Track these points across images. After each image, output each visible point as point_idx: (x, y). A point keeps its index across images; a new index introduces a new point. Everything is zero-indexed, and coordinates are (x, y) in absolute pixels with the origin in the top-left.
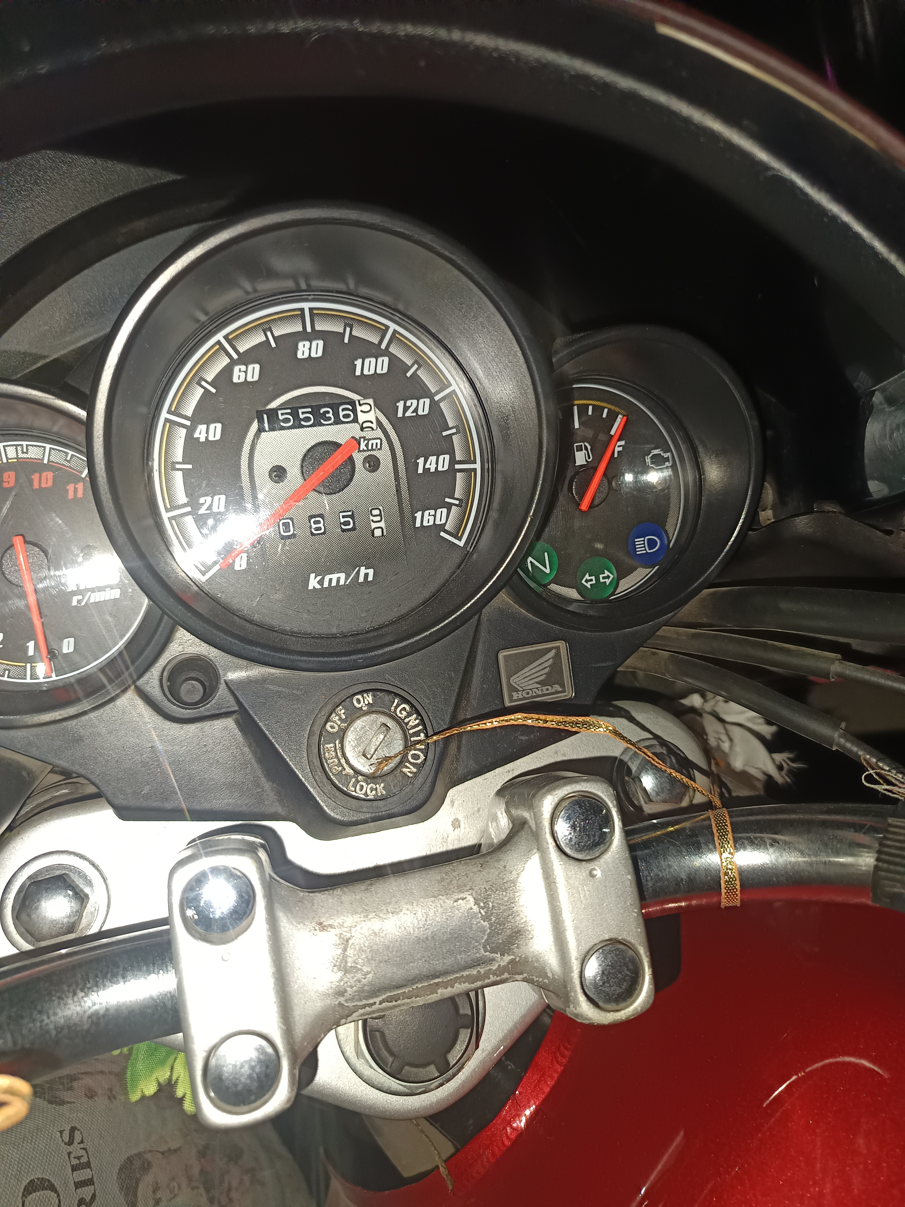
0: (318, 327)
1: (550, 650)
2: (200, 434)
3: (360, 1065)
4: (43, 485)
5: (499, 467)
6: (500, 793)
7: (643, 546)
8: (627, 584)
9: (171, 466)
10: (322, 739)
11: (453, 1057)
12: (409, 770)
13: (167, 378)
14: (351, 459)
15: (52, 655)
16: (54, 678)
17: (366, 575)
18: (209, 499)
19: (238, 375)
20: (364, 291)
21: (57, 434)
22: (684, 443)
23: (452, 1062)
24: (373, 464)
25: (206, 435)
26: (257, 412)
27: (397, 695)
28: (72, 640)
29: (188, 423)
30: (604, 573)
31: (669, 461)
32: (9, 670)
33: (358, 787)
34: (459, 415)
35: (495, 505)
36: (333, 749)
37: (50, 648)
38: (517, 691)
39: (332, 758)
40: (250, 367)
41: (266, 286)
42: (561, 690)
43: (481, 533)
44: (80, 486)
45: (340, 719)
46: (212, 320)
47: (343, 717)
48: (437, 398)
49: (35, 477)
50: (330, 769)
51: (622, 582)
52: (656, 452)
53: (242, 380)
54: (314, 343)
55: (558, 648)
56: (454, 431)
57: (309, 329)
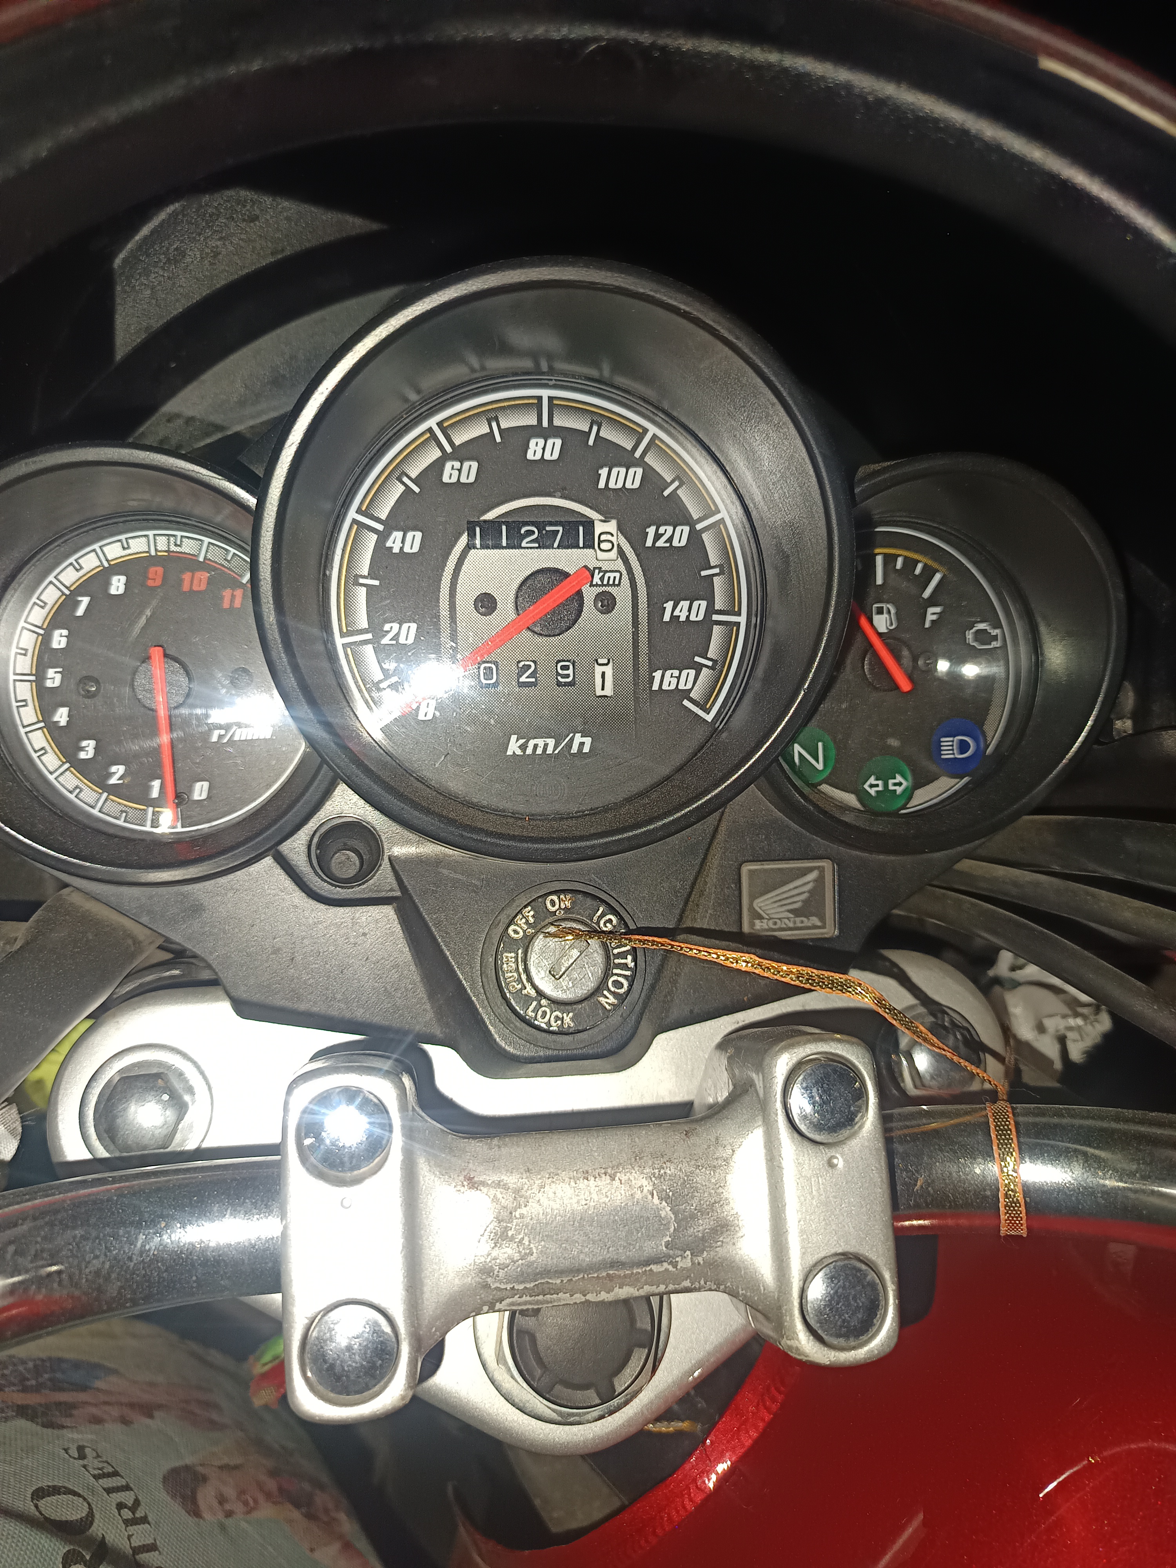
0: (557, 422)
1: (811, 870)
2: (394, 543)
3: (501, 1375)
4: (195, 588)
5: (770, 623)
6: (722, 1046)
7: (951, 748)
8: (924, 797)
9: (353, 580)
10: (502, 945)
11: (620, 1383)
12: (608, 1000)
13: (361, 468)
14: (579, 594)
15: (181, 799)
16: (180, 829)
17: (582, 744)
18: (396, 626)
19: (449, 474)
20: (620, 380)
21: (219, 526)
22: (1021, 617)
23: (619, 1389)
24: (607, 603)
25: (401, 545)
26: (469, 522)
27: (603, 901)
28: (206, 785)
29: (380, 527)
30: (895, 778)
31: (997, 640)
32: (125, 812)
33: (540, 1013)
34: (725, 551)
35: (760, 672)
36: (513, 960)
37: (178, 792)
38: (761, 918)
39: (511, 972)
40: (466, 465)
41: (496, 364)
42: (819, 924)
43: (737, 706)
44: (239, 593)
45: (527, 922)
46: (425, 401)
47: (531, 920)
48: (699, 527)
49: (187, 576)
50: (507, 984)
51: (918, 792)
52: (982, 626)
53: (454, 479)
54: (550, 442)
55: (821, 870)
56: (717, 571)
57: (545, 424)
